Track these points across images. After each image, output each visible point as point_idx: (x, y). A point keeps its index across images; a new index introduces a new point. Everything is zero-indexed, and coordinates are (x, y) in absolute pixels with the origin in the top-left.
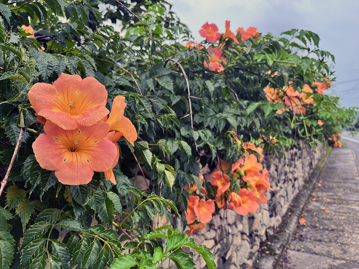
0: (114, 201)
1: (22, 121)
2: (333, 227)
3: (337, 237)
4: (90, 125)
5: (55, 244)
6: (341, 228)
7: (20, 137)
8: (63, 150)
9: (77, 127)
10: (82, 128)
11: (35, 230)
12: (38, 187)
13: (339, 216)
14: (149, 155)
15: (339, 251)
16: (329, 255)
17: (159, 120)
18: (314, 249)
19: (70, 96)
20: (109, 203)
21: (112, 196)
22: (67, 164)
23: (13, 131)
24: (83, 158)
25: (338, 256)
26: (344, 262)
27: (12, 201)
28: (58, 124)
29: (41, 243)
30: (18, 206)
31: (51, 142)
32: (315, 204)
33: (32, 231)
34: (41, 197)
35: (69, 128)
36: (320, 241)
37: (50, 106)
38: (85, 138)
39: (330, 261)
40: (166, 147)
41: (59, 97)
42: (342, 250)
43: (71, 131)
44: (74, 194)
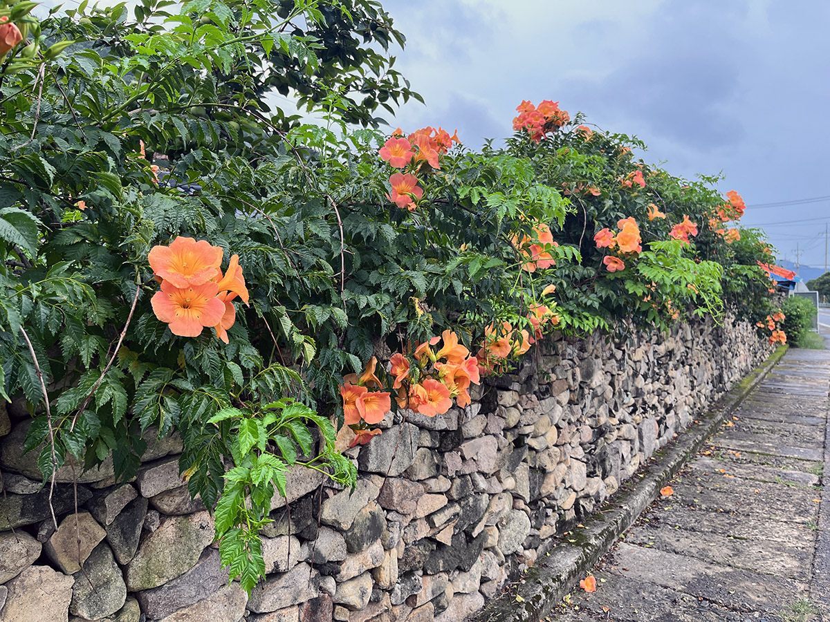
0: (234, 373)
1: (139, 278)
2: (730, 506)
3: (730, 524)
4: (200, 285)
5: (167, 399)
6: (747, 509)
7: (137, 294)
8: (176, 306)
9: (188, 286)
10: (194, 287)
11: (148, 386)
12: (153, 342)
13: (751, 486)
14: (287, 324)
15: (725, 551)
16: (702, 556)
17: (305, 280)
18: (676, 544)
19: (184, 257)
20: (228, 372)
21: (232, 366)
22: (179, 318)
23: (128, 288)
24: (194, 314)
25: (720, 560)
26: (729, 569)
27: (123, 361)
28: (172, 283)
29: (154, 396)
30: (131, 365)
31: (166, 298)
32: (707, 461)
33: (145, 386)
34: (155, 351)
35: (182, 287)
36: (693, 529)
37: (166, 267)
38: (196, 296)
39: (701, 567)
40: (313, 315)
41: (174, 258)
42: (734, 548)
43: (184, 289)
44: (187, 356)
